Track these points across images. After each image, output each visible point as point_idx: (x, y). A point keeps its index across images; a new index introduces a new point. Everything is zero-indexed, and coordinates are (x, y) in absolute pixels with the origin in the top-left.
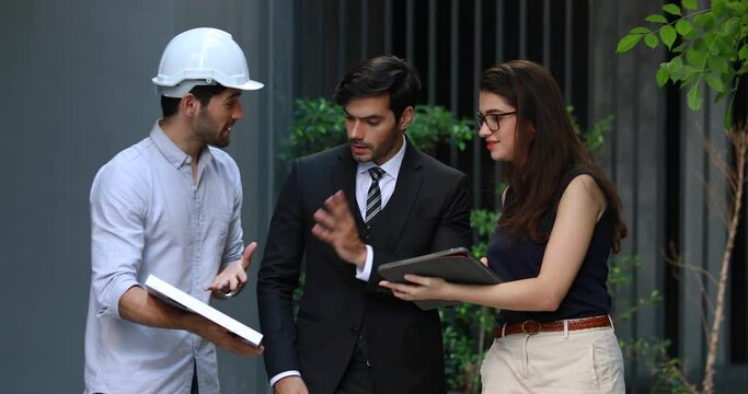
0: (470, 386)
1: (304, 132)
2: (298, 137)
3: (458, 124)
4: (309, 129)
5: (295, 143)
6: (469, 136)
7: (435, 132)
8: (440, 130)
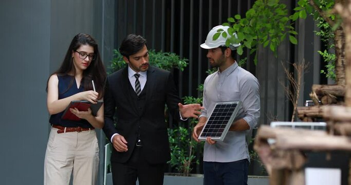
0: (185, 170)
1: (117, 63)
2: (114, 66)
3: (181, 60)
4: (119, 62)
5: (113, 68)
6: (185, 65)
7: (172, 64)
8: (174, 63)
